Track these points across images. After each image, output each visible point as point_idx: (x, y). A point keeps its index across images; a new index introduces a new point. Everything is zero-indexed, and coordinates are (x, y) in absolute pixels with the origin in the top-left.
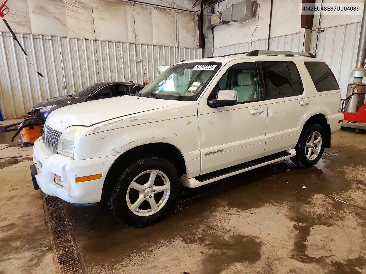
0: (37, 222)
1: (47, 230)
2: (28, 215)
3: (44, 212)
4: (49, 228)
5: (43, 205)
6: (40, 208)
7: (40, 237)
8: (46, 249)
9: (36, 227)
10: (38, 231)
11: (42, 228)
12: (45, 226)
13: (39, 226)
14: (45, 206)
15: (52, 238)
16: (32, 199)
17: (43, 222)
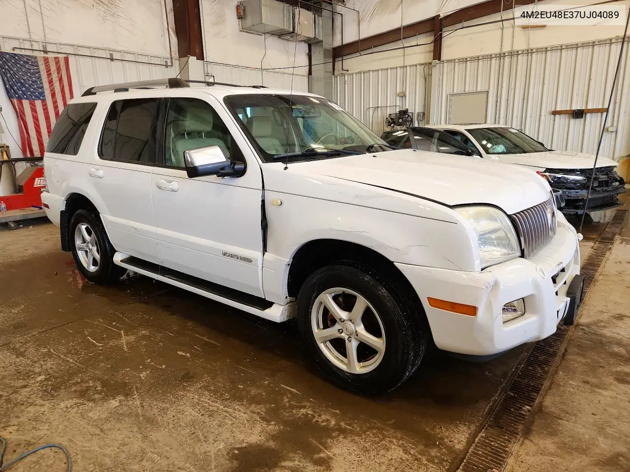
0: (578, 362)
1: (569, 343)
2: (587, 382)
3: (556, 372)
4: (564, 345)
5: (550, 388)
6: (559, 385)
7: (584, 341)
8: (584, 328)
9: (584, 356)
10: (583, 350)
11: (575, 350)
12: (569, 350)
13: (578, 354)
14: (546, 384)
15: (570, 333)
16: (560, 421)
17: (568, 357)
